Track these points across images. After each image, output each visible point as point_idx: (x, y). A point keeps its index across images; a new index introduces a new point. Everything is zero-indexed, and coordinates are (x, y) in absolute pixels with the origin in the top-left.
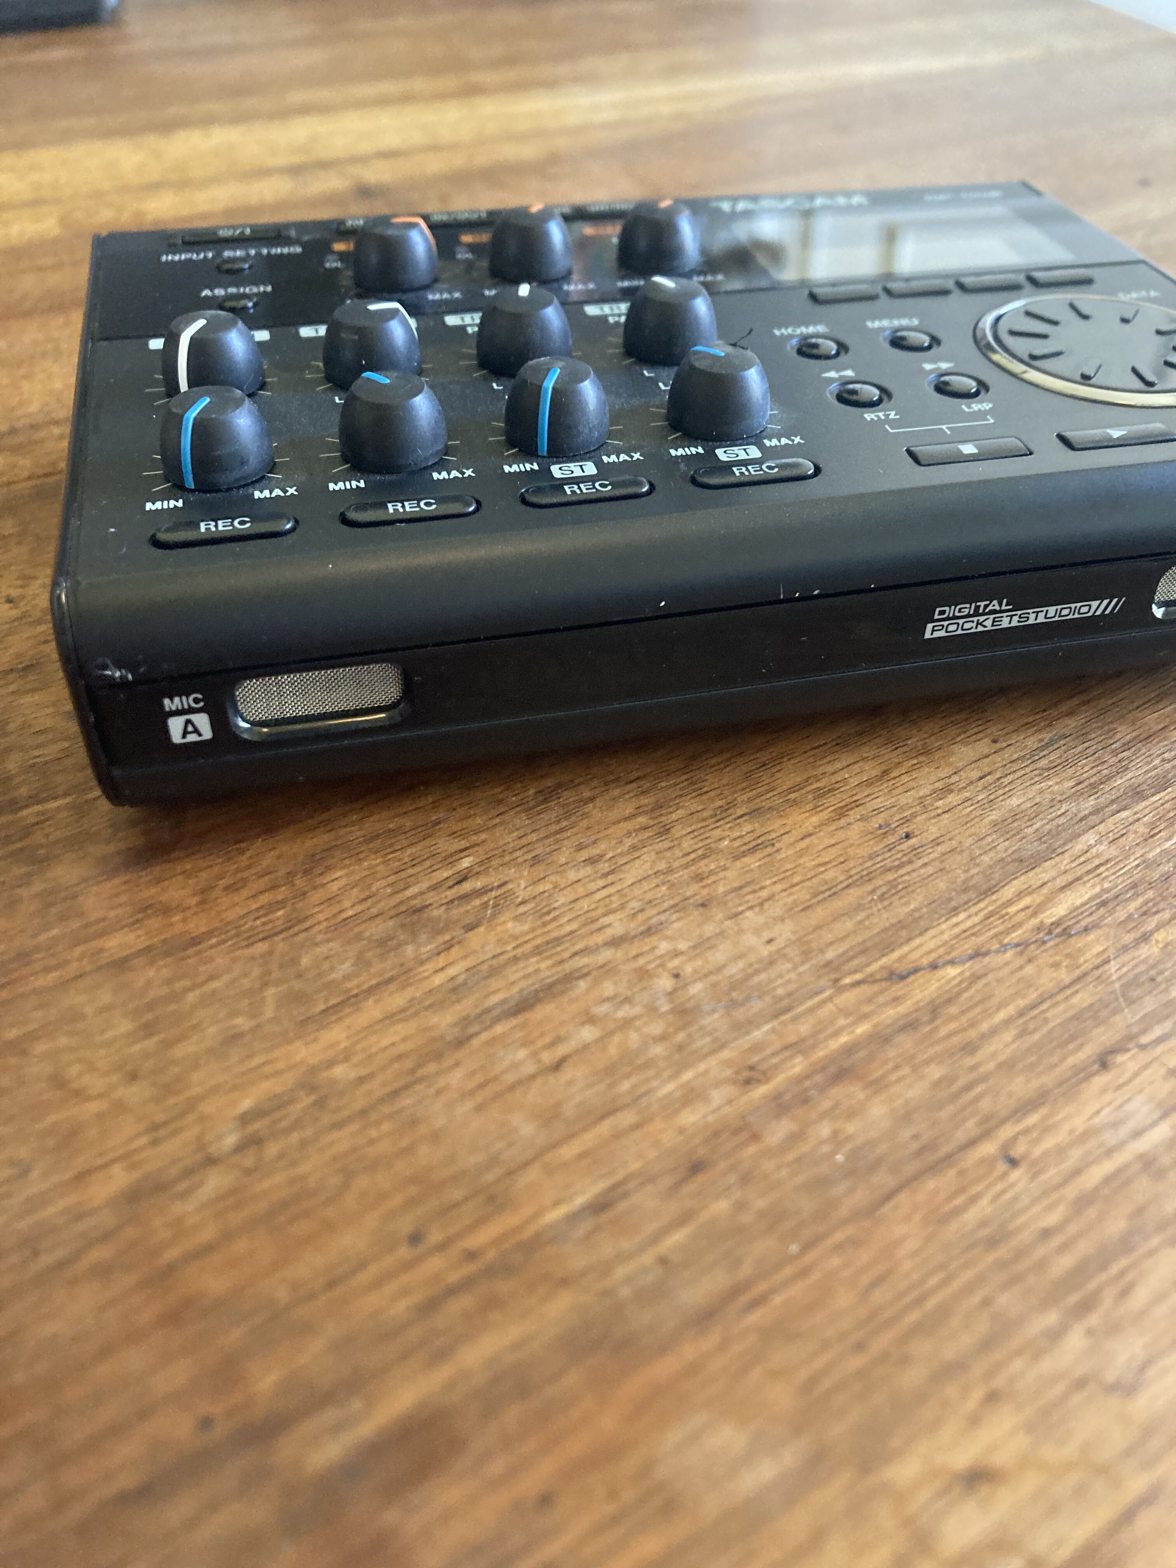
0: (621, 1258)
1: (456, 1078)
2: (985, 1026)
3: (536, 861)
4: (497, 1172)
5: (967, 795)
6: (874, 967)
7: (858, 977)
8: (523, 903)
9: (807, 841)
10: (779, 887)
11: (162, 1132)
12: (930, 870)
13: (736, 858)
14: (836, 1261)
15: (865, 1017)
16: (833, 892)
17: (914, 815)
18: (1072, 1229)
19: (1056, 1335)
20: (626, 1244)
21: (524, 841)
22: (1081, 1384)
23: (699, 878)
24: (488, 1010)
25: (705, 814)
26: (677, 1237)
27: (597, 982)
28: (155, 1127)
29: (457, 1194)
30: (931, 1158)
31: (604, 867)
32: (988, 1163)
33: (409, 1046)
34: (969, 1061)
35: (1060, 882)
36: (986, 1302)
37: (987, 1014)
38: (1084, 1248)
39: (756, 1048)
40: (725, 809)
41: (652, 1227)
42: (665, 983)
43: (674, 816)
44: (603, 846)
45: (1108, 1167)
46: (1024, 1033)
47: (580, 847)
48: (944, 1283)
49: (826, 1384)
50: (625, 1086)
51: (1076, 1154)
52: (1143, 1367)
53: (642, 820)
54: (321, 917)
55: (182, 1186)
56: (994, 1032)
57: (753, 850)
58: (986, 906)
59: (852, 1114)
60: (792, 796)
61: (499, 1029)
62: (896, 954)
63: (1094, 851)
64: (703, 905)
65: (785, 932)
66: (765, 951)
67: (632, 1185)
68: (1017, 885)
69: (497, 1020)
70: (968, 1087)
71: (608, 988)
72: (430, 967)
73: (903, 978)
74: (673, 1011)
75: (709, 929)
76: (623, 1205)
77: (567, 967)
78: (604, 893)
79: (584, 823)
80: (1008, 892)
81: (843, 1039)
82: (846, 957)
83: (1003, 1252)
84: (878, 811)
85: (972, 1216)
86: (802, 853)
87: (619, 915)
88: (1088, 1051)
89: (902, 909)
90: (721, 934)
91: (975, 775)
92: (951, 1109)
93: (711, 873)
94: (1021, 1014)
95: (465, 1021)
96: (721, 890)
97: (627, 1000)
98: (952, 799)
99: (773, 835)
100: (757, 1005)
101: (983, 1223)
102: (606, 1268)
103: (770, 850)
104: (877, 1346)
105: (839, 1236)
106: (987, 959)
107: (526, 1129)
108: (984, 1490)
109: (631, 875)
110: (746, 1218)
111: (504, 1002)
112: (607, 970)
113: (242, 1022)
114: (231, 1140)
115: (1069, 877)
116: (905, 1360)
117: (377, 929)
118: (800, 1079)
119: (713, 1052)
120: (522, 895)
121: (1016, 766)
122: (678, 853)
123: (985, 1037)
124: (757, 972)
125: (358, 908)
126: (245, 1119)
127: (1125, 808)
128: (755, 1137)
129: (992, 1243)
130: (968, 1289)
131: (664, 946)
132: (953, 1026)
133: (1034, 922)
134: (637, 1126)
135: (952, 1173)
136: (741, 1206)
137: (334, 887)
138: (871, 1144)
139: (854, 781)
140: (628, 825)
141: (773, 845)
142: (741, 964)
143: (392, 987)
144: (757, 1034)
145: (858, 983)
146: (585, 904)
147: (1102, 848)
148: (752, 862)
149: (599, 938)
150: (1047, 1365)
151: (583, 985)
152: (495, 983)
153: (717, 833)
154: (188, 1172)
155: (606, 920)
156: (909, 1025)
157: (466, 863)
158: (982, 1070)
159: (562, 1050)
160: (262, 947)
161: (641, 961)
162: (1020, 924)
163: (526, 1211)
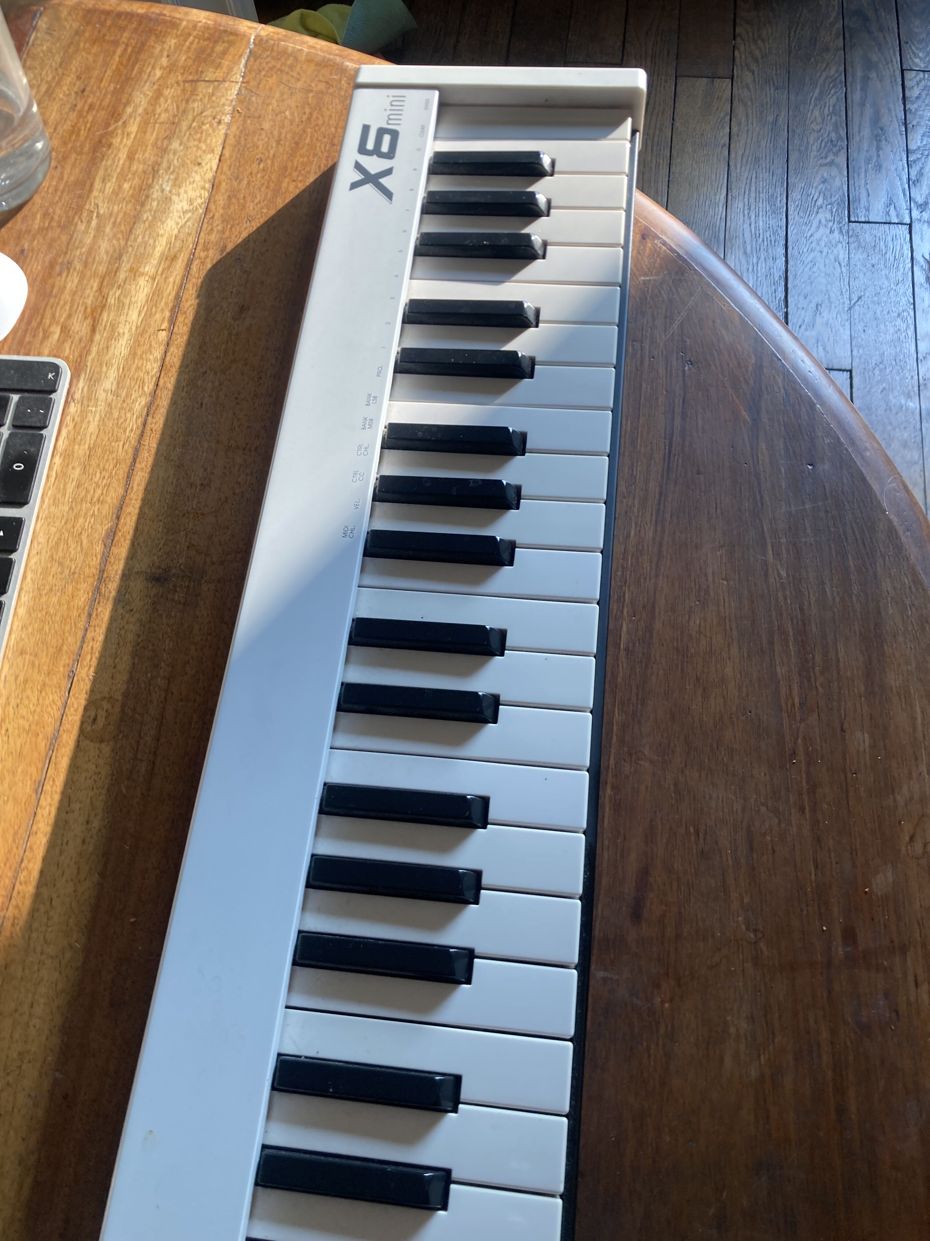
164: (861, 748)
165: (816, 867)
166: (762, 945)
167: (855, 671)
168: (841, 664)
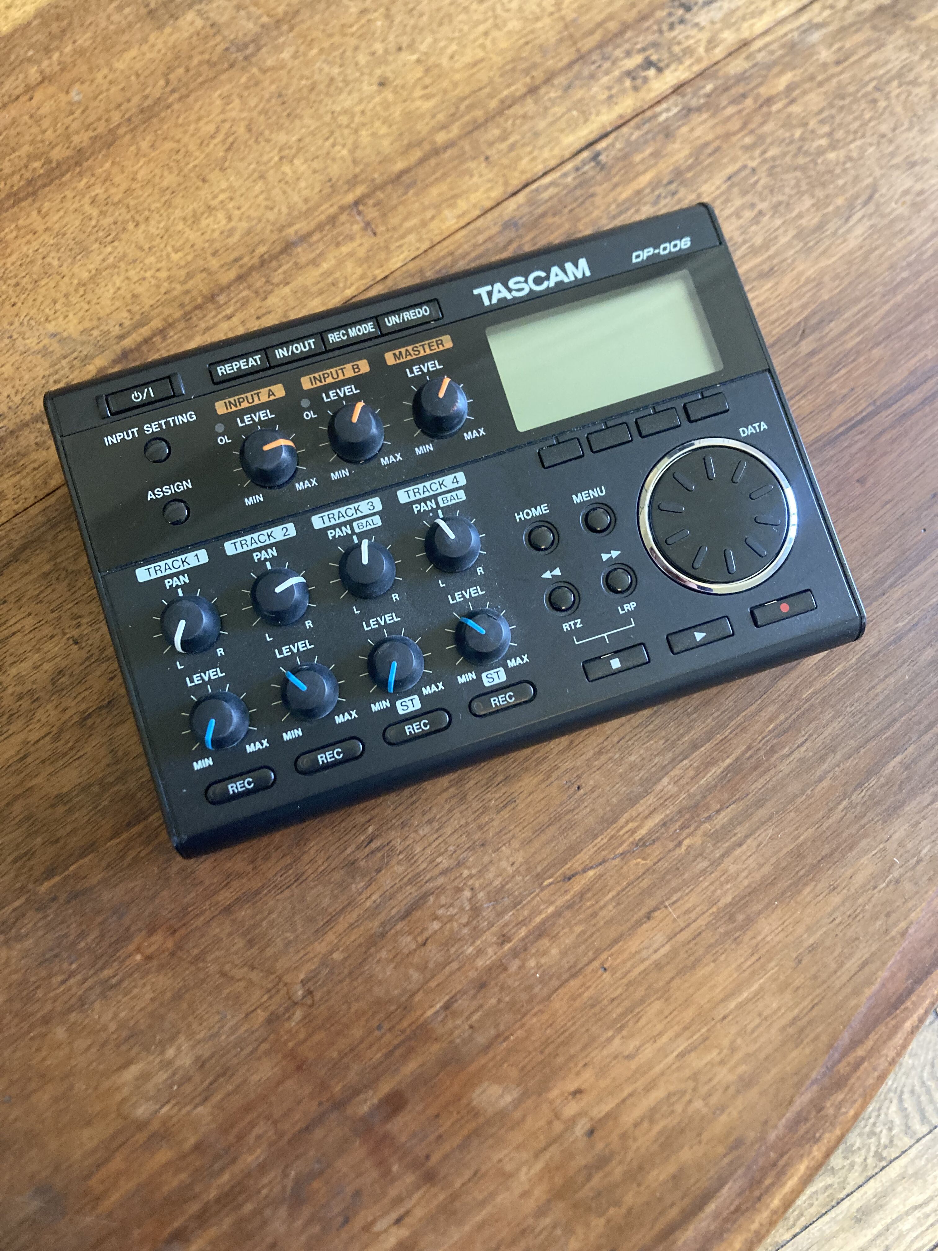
0: (456, 1027)
1: (384, 954)
2: (602, 903)
3: (403, 825)
4: (406, 996)
5: (610, 755)
6: (558, 874)
7: (551, 880)
8: (400, 853)
9: (531, 797)
10: (518, 829)
11: (273, 992)
12: (588, 809)
13: (498, 812)
14: (535, 1020)
15: (552, 903)
16: (541, 830)
17: (583, 773)
18: (624, 996)
19: (610, 1040)
20: (458, 1022)
21: (397, 812)
22: (616, 1057)
23: (480, 827)
24: (393, 917)
25: (483, 782)
26: (476, 1017)
27: (438, 897)
28: (269, 991)
29: (393, 1008)
30: (573, 971)
32: (595, 971)
33: (361, 940)
34: (594, 922)
35: (647, 812)
36: (588, 1030)
37: (605, 895)
38: (626, 1004)
39: (506, 925)
40: (491, 779)
41: (466, 1014)
42: (467, 894)
43: (467, 786)
44: (434, 810)
45: (642, 967)
46: (618, 904)
47: (424, 813)
48: (574, 1024)
49: (529, 1067)
50: (453, 950)
51: (629, 964)
52: (638, 1049)
53: (452, 790)
54: (310, 871)
55: (287, 1015)
56: (605, 906)
57: (505, 806)
58: (611, 831)
59: (545, 953)
60: (525, 765)
61: (398, 927)
62: (568, 866)
63: (666, 790)
64: (483, 845)
65: (519, 858)
66: (510, 870)
67: (458, 996)
68: (626, 816)
69: (397, 922)
70: (592, 935)
71: (443, 900)
72: (364, 896)
73: (569, 879)
74: (471, 909)
75: (486, 859)
76: (455, 1005)
78: (437, 843)
79: (424, 796)
80: (622, 821)
81: (543, 916)
82: (545, 870)
83: (596, 1009)
84: (566, 772)
85: (587, 995)
86: (528, 805)
87: (445, 856)
88: (644, 911)
89: (574, 836)
90: (491, 862)
91: (616, 739)
92: (583, 947)
93: (487, 823)
94: (618, 894)
95: (383, 924)
96: (491, 834)
97: (452, 905)
98: (603, 758)
100: (507, 901)
101: (591, 998)
102: (451, 1033)
103: (513, 805)
104: (548, 1051)
105: (536, 1009)
106: (607, 864)
107: (415, 976)
108: (578, 1096)
109: (448, 831)
110: (502, 1006)
111: (399, 912)
112: (441, 889)
113: (290, 936)
114: (300, 993)
115: (651, 809)
116: (557, 1055)
117: (337, 876)
118: (523, 939)
119: (488, 929)
120: (400, 848)
121: (637, 730)
122: (470, 811)
123: (602, 908)
124: (507, 883)
125: (326, 865)
126: (303, 982)
127: (685, 758)
128: (506, 969)
129: (593, 1006)
130: (582, 1025)
131: (466, 873)
132: (589, 904)
133: (631, 839)
134: (459, 969)
135: (581, 977)
136: (499, 1001)
137: (312, 852)
138: (550, 967)
139: (555, 751)
140: (446, 795)
141: (515, 801)
142: (500, 879)
143: (349, 909)
144: (507, 917)
145: (550, 884)
146: (428, 851)
147: (670, 787)
148: (505, 814)
149: (437, 871)
150: (605, 1052)
151: (431, 899)
152: (394, 902)
153: (489, 795)
154: (287, 1010)
155: (438, 860)
156: (570, 906)
157: (371, 830)
158: (598, 926)
159: (426, 935)
160: (287, 893)
161: (456, 883)
162: (625, 841)
163: (419, 1012)
164: (644, 954)
165: (447, 1007)
166: (298, 1014)
167: (745, 874)
168: (738, 852)
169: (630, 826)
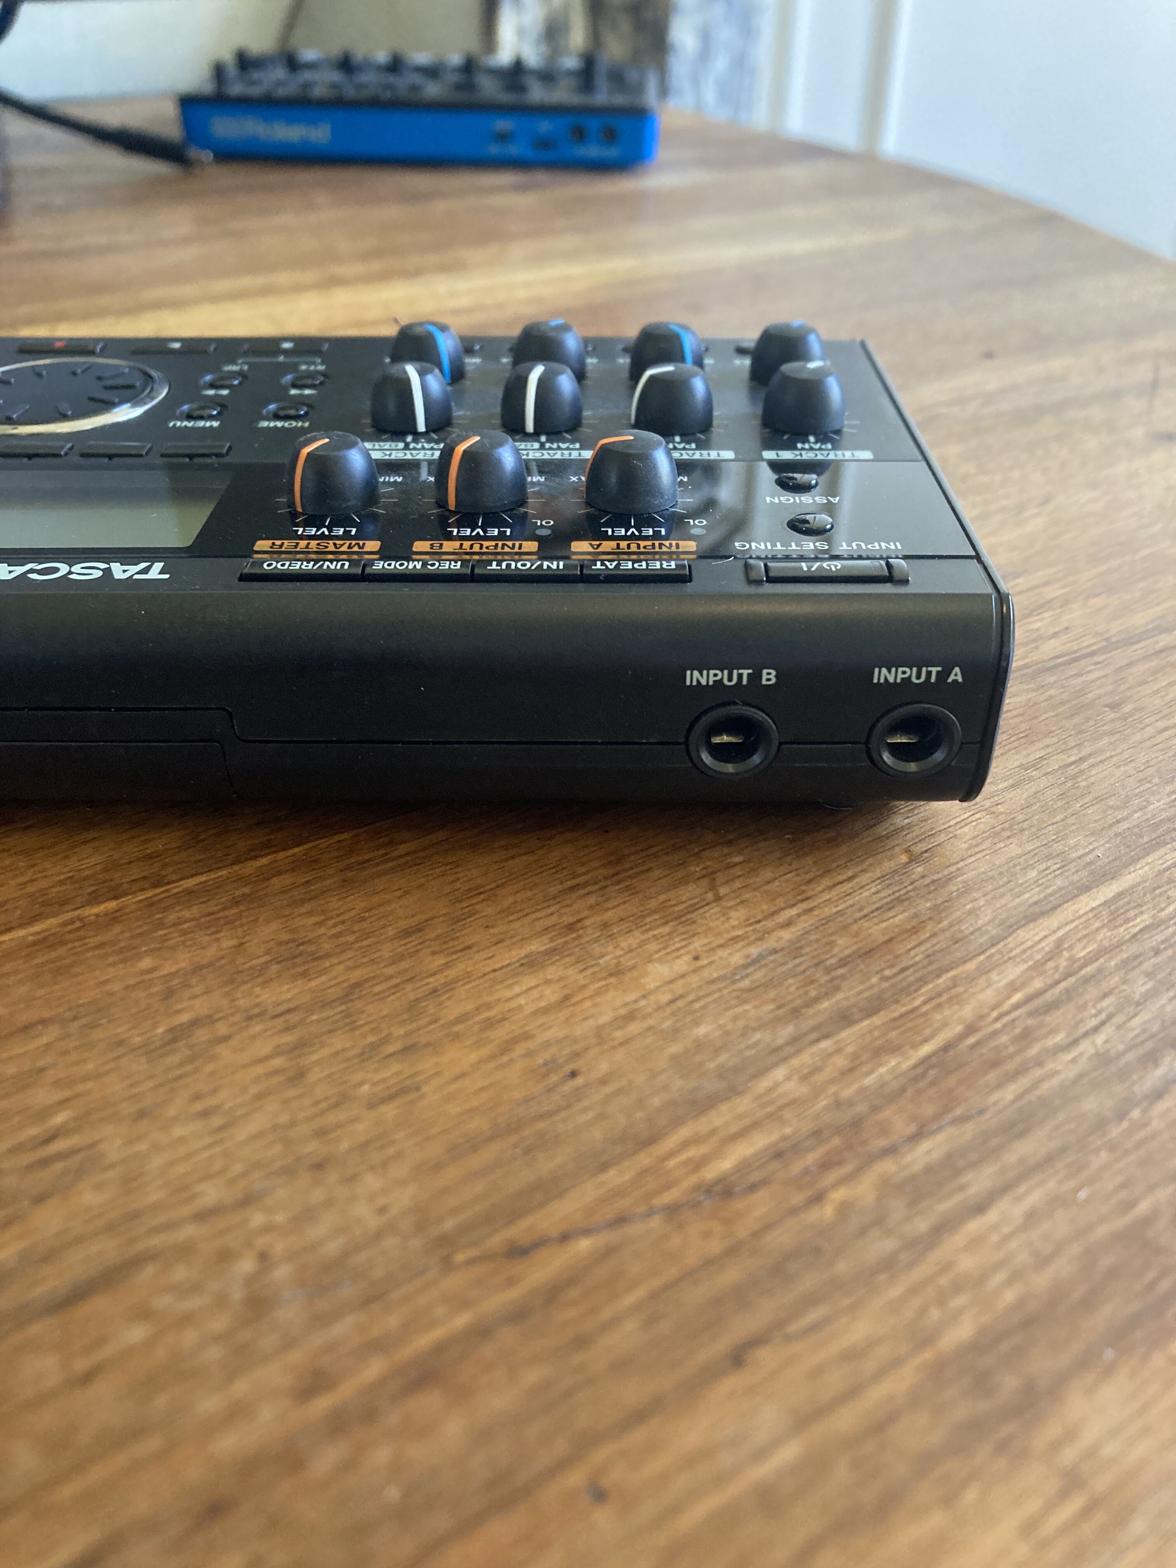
2: (605, 1315)
3: (139, 1116)
6: (495, 1240)
7: (473, 1253)
8: (110, 1167)
9: (457, 1085)
10: (411, 1141)
12: (589, 1116)
13: (372, 1106)
15: (469, 1305)
16: (469, 1146)
17: (585, 1049)
23: (322, 1132)
24: (28, 1305)
25: (352, 1052)
30: (503, 1490)
31: (217, 1121)
32: (571, 1498)
34: (577, 1361)
35: (734, 1129)
37: (614, 1297)
39: (330, 1347)
42: (247, 1265)
43: (314, 1057)
44: (224, 1095)
45: (716, 1500)
46: (651, 1322)
47: (197, 1097)
50: (162, 1401)
51: (679, 1485)
53: (278, 1062)
57: (393, 1097)
58: (644, 1159)
59: (421, 1433)
60: (455, 1029)
61: (36, 1329)
62: (524, 1224)
63: (781, 1090)
64: (317, 1166)
65: (403, 1198)
66: (373, 1222)
68: (684, 1132)
70: (568, 1395)
71: (180, 1273)
73: (525, 1253)
74: (246, 1300)
75: (318, 1195)
77: (141, 1246)
78: (208, 1153)
79: (210, 1067)
80: (672, 1141)
81: (437, 1334)
82: (465, 1228)
84: (547, 1044)
86: (448, 1098)
87: (218, 1181)
88: (722, 1345)
89: (548, 1164)
90: (329, 1203)
92: (543, 1422)
93: (339, 1126)
94: (653, 1298)
96: (345, 1145)
97: (195, 1288)
99: (422, 1077)
100: (347, 1290)
103: (413, 1095)
106: (627, 1227)
107: (27, 1462)
111: (50, 1292)
112: (184, 1251)
115: (745, 1122)
119: (277, 1353)
120: (112, 1157)
121: (713, 987)
122: (307, 1101)
123: (603, 1328)
124: (359, 1250)
127: (826, 1036)
128: (298, 1468)
131: (258, 1219)
132: (569, 1314)
133: (694, 1179)
134: (160, 1456)
135: (525, 1510)
138: (433, 1473)
140: (260, 1069)
141: (418, 1089)
142: (342, 1240)
144: (335, 1330)
145: (470, 1262)
146: (182, 1168)
147: (790, 1084)
148: (389, 1111)
149: (187, 1210)
151: (149, 1271)
152: (48, 1270)
153: (358, 1076)
155: (200, 1188)
156: (517, 1315)
157: (59, 1119)
158: (590, 1371)
159: (100, 1355)
162: (676, 1181)
169: (692, 1152)
